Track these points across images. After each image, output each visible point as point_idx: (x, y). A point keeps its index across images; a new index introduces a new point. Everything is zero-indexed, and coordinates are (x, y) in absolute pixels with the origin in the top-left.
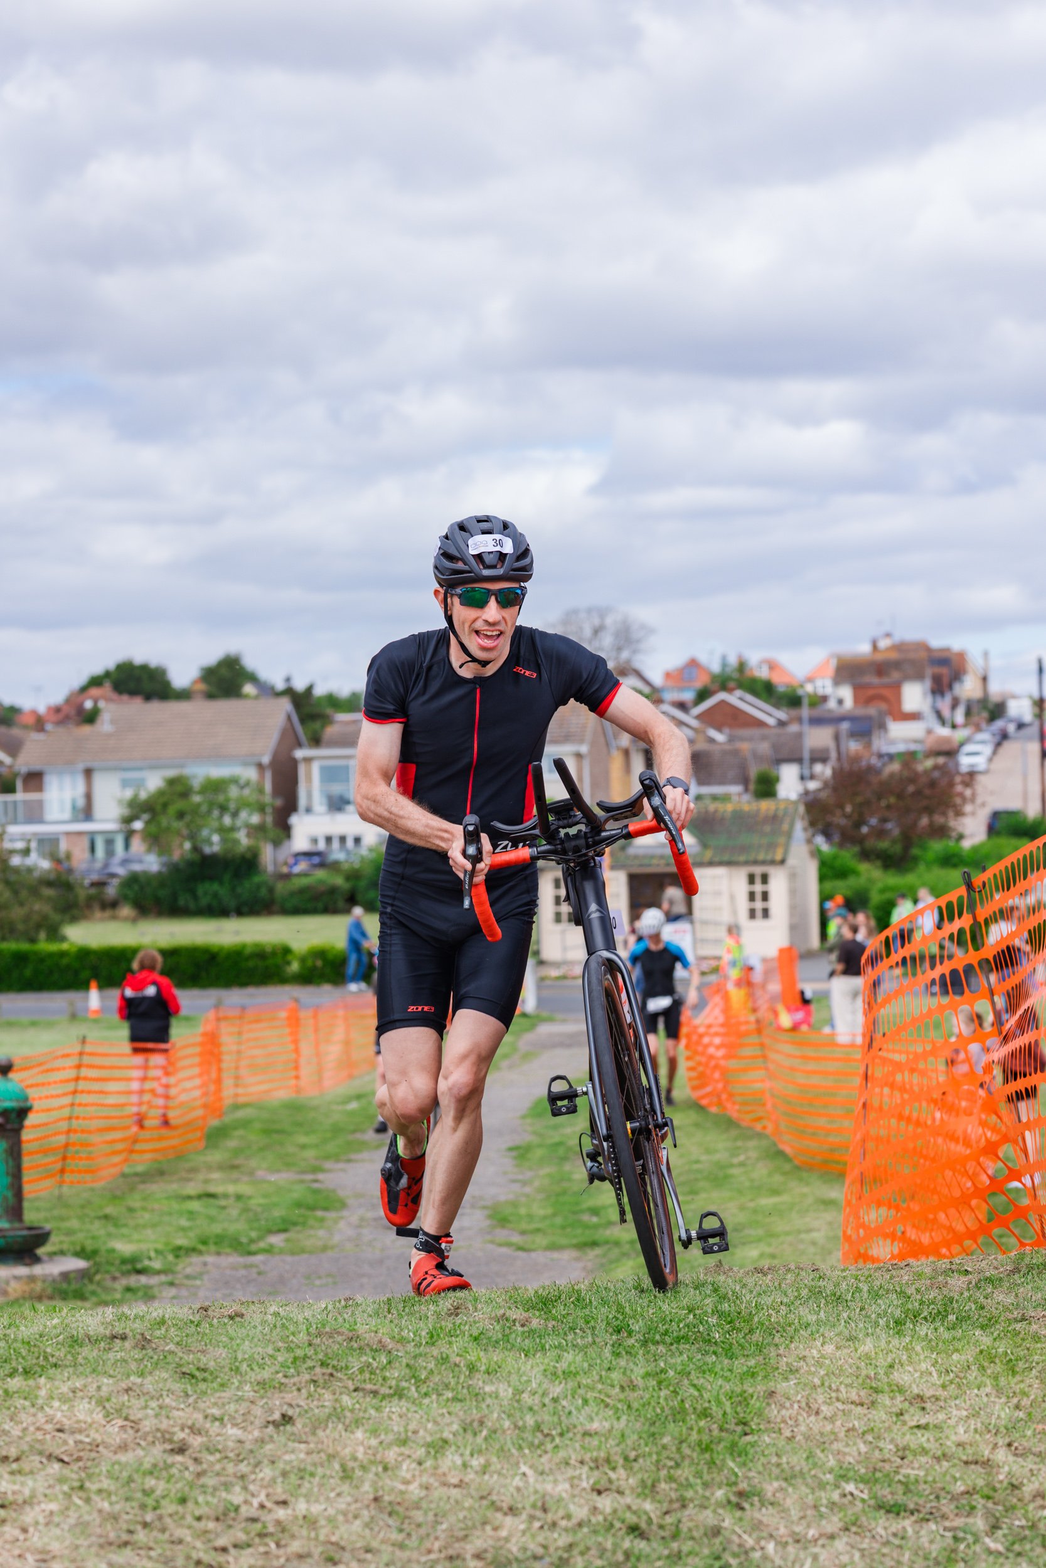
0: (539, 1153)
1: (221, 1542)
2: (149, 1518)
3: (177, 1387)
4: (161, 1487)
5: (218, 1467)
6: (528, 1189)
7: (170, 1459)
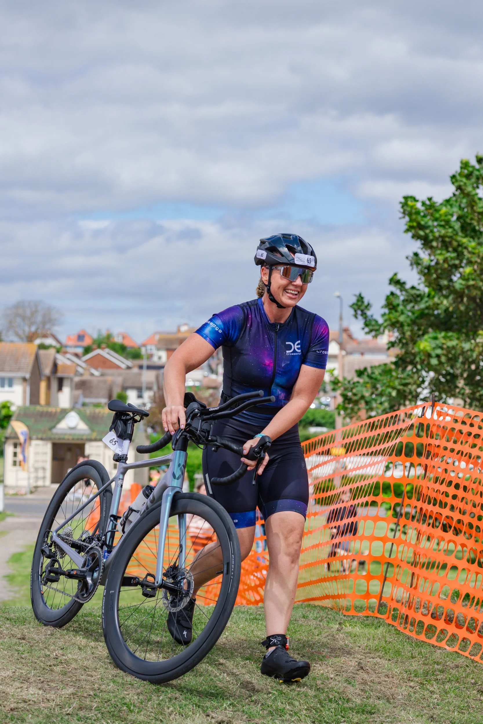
0: (20, 579)
1: (49, 664)
2: (23, 656)
3: (8, 622)
4: (21, 649)
5: (36, 644)
6: (17, 595)
7: (20, 641)
